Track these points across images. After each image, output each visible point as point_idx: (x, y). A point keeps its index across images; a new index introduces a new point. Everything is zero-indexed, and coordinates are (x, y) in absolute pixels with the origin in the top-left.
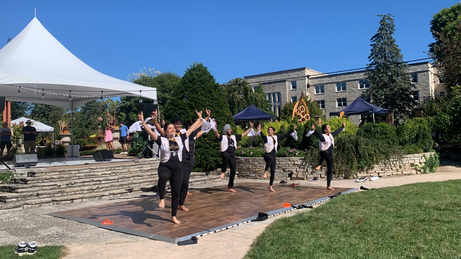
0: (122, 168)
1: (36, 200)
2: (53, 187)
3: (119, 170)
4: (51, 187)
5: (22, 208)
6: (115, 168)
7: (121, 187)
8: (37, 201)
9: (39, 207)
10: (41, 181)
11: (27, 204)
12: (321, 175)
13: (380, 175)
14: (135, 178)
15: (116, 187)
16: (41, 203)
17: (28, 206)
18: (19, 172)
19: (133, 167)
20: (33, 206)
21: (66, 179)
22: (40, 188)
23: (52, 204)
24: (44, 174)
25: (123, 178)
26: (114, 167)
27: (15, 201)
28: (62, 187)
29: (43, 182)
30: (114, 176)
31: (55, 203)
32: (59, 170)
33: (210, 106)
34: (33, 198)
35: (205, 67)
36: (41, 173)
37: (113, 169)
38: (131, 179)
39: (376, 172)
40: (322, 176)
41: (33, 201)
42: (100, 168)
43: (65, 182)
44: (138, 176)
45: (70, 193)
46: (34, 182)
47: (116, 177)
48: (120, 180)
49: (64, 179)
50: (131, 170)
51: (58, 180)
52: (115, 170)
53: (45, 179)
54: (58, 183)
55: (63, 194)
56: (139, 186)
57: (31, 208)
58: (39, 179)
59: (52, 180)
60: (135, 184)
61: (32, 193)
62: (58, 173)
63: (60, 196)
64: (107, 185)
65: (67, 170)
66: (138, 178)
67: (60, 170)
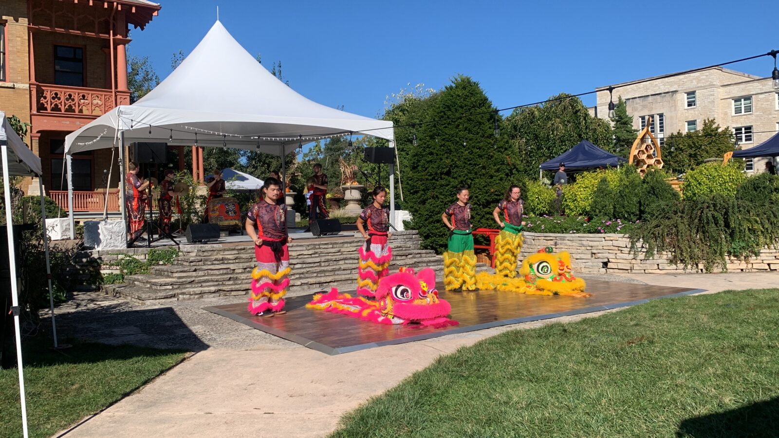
0: (331, 246)
1: (195, 289)
2: (225, 271)
3: (327, 248)
4: (221, 272)
5: (176, 299)
6: (321, 246)
7: (323, 275)
8: (198, 290)
9: (199, 298)
10: (209, 263)
11: (183, 294)
12: (658, 265)
13: (772, 267)
14: (346, 262)
15: (315, 275)
16: (201, 294)
17: (185, 296)
18: (185, 250)
19: (349, 245)
20: (192, 297)
21: (246, 261)
22: (206, 272)
23: (218, 295)
24: (215, 253)
25: (327, 261)
26: (319, 245)
27: (170, 289)
28: (237, 271)
29: (213, 264)
30: (316, 257)
31: (222, 293)
32: (237, 248)
33: (477, 149)
34: (193, 286)
35: (475, 83)
36: (212, 252)
37: (317, 247)
38: (341, 262)
39: (764, 262)
40: (660, 268)
41: (192, 290)
42: (297, 246)
43: (241, 265)
44: (351, 259)
45: (246, 281)
46: (200, 263)
47: (318, 260)
48: (323, 264)
49: (242, 261)
50: (343, 250)
51: (234, 261)
52: (320, 248)
53: (215, 260)
54: (232, 267)
55: (236, 282)
56: (350, 274)
57: (189, 299)
58: (206, 260)
59: (226, 262)
60: (344, 270)
61: (192, 279)
62: (236, 252)
63: (232, 285)
64: (302, 271)
65: (248, 247)
66: (351, 261)
67: (240, 247)
